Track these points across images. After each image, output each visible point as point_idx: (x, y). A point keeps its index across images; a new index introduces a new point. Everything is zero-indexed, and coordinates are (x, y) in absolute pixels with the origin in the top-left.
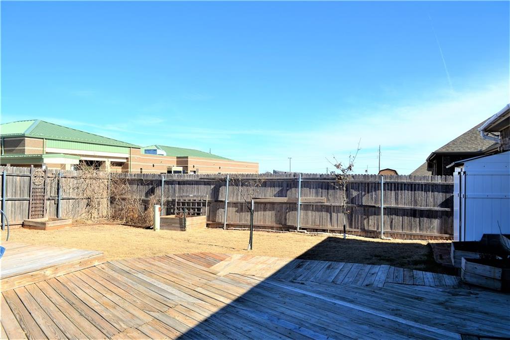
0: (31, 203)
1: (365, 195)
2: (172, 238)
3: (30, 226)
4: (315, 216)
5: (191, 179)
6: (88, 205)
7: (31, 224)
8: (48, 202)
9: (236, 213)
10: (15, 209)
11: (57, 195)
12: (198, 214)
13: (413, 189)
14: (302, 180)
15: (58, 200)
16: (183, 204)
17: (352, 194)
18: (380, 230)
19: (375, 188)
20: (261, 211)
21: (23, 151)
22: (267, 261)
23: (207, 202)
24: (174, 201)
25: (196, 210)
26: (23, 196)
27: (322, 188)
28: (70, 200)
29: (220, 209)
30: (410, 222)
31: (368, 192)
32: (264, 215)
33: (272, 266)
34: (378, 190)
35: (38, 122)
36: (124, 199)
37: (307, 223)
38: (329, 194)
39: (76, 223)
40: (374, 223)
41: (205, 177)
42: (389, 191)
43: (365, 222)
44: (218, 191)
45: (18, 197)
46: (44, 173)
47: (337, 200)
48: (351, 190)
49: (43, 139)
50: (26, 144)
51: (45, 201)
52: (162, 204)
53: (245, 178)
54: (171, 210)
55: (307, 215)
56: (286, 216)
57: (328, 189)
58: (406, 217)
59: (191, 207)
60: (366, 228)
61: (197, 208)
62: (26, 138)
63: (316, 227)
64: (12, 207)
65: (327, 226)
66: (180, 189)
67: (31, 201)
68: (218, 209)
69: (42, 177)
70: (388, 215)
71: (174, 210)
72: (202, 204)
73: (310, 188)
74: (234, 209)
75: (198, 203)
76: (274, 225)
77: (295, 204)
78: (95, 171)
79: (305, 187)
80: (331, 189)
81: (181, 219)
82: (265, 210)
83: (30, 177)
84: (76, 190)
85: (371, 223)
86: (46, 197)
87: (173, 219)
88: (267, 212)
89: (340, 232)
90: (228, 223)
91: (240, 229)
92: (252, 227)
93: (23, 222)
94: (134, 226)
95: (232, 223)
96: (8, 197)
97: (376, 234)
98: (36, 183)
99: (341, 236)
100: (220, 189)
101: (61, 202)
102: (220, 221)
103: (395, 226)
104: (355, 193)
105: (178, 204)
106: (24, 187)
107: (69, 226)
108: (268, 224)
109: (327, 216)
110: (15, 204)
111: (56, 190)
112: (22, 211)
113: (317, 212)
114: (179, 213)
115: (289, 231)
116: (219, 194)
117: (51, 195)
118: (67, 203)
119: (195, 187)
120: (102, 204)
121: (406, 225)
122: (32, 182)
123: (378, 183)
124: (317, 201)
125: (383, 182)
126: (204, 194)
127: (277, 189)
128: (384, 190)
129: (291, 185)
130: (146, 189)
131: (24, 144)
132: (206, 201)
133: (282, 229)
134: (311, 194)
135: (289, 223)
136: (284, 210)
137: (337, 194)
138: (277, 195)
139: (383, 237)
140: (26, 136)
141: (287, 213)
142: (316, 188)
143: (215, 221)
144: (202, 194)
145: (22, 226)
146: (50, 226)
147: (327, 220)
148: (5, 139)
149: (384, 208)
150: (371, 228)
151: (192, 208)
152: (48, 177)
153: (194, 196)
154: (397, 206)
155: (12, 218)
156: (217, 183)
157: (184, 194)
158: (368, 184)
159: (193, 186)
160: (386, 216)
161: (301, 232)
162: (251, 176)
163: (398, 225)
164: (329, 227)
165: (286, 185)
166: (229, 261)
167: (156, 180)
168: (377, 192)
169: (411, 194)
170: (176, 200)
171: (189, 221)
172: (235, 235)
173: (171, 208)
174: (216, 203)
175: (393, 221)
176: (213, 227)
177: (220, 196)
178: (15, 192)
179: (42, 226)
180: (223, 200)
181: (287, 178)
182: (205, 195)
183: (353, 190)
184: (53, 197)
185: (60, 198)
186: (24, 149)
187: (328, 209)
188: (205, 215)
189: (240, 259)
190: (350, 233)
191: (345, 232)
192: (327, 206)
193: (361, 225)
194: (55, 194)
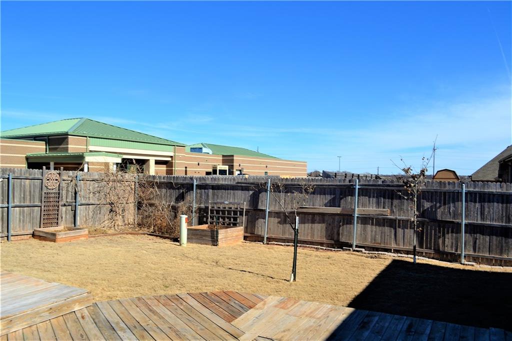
0: (43, 210)
1: (440, 207)
2: (198, 258)
3: (40, 236)
4: (375, 232)
5: (226, 183)
6: (111, 211)
7: (41, 234)
8: (64, 208)
9: (279, 225)
10: (24, 217)
11: (74, 201)
12: (235, 225)
13: (505, 201)
14: (360, 187)
15: (75, 205)
16: (218, 212)
17: (423, 206)
18: (459, 252)
19: (453, 199)
20: (308, 223)
21: (66, 149)
22: (315, 310)
23: (245, 210)
24: (207, 208)
25: (232, 219)
26: (34, 202)
27: (384, 198)
28: (91, 206)
29: (259, 220)
30: (501, 243)
31: (445, 204)
32: (312, 228)
33: (322, 322)
34: (458, 201)
35: (83, 121)
36: (151, 205)
37: (365, 239)
38: (394, 205)
39: (95, 233)
40: (452, 243)
41: (243, 181)
42: (473, 203)
43: (441, 241)
44: (258, 198)
45: (28, 203)
46: (58, 176)
47: (404, 212)
48: (422, 200)
49: (86, 137)
50: (69, 143)
51: (60, 207)
52: (194, 211)
53: (290, 183)
54: (203, 219)
55: (365, 230)
56: (339, 230)
57: (392, 199)
58: (494, 237)
59: (226, 215)
60: (441, 249)
61: (233, 217)
62: (69, 136)
63: (377, 246)
64: (20, 214)
65: (390, 244)
66: (214, 194)
67: (43, 207)
68: (258, 219)
69: (57, 180)
70: (470, 233)
71: (207, 218)
72: (238, 213)
73: (370, 197)
74: (277, 220)
75: (234, 211)
76: (324, 240)
77: (351, 215)
78: (120, 173)
79: (362, 196)
80: (396, 199)
81: (212, 231)
82: (313, 222)
83: (42, 180)
84: (97, 195)
85: (447, 243)
86: (61, 203)
87: (203, 230)
88: (316, 225)
89: (408, 253)
90: (268, 236)
91: (283, 244)
92: (296, 242)
93: (33, 232)
94: (161, 237)
95: (273, 236)
96: (15, 204)
97: (455, 258)
98: (49, 187)
99: (409, 258)
100: (260, 195)
101: (79, 208)
102: (260, 234)
103: (479, 248)
104: (427, 205)
105: (212, 212)
106: (34, 191)
107: (84, 237)
108: (317, 239)
109: (391, 232)
110: (24, 211)
111: (74, 195)
112: (33, 219)
113: (377, 227)
114: (213, 222)
115: (343, 249)
116: (258, 202)
117: (68, 200)
118: (86, 209)
119: (231, 193)
120: (128, 210)
121: (494, 247)
122: (43, 186)
123: (458, 192)
124: (378, 213)
125: (464, 191)
126: (241, 200)
127: (329, 197)
128: (466, 201)
129: (345, 193)
130: (175, 193)
131: (68, 142)
132: (243, 209)
133: (334, 246)
134: (371, 204)
135: (343, 239)
136: (336, 223)
137: (403, 205)
138: (329, 205)
139: (463, 261)
140: (69, 134)
141: (340, 226)
142: (377, 197)
143: (254, 234)
144: (239, 201)
145: (33, 236)
146: (61, 237)
147: (391, 237)
148: (50, 137)
149: (465, 224)
150: (448, 249)
151: (228, 218)
152: (64, 180)
153: (230, 203)
154: (482, 223)
155: (20, 227)
156: (256, 189)
157: (218, 200)
158: (445, 193)
159: (229, 191)
160: (467, 235)
161: (358, 251)
162: (297, 180)
163: (484, 247)
164: (393, 246)
165: (339, 192)
166: (261, 308)
167: (187, 184)
168: (456, 203)
169: (502, 207)
170: (210, 208)
171: (222, 234)
172: (275, 255)
173: (204, 216)
174: (255, 213)
175: (477, 241)
176: (251, 240)
177: (260, 204)
178: (24, 198)
179: (52, 237)
180: (264, 209)
181: (341, 184)
182: (242, 202)
183: (425, 201)
184: (70, 202)
185: (77, 204)
186: (68, 148)
187: (392, 224)
188: (242, 226)
189: (276, 306)
190: (421, 254)
191: (414, 253)
192: (391, 219)
193: (434, 245)
194: (72, 199)
